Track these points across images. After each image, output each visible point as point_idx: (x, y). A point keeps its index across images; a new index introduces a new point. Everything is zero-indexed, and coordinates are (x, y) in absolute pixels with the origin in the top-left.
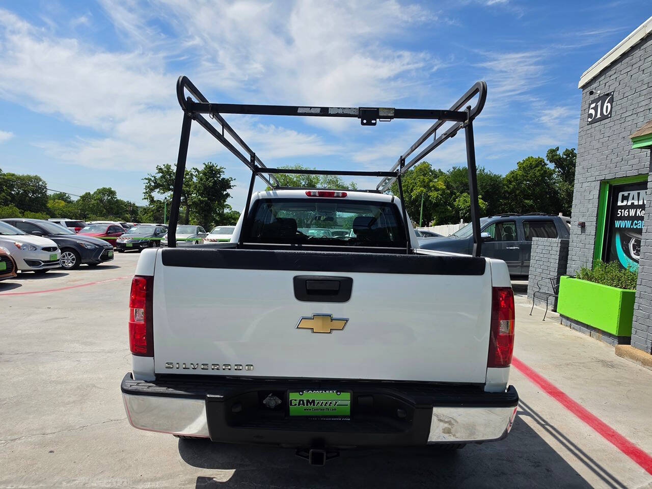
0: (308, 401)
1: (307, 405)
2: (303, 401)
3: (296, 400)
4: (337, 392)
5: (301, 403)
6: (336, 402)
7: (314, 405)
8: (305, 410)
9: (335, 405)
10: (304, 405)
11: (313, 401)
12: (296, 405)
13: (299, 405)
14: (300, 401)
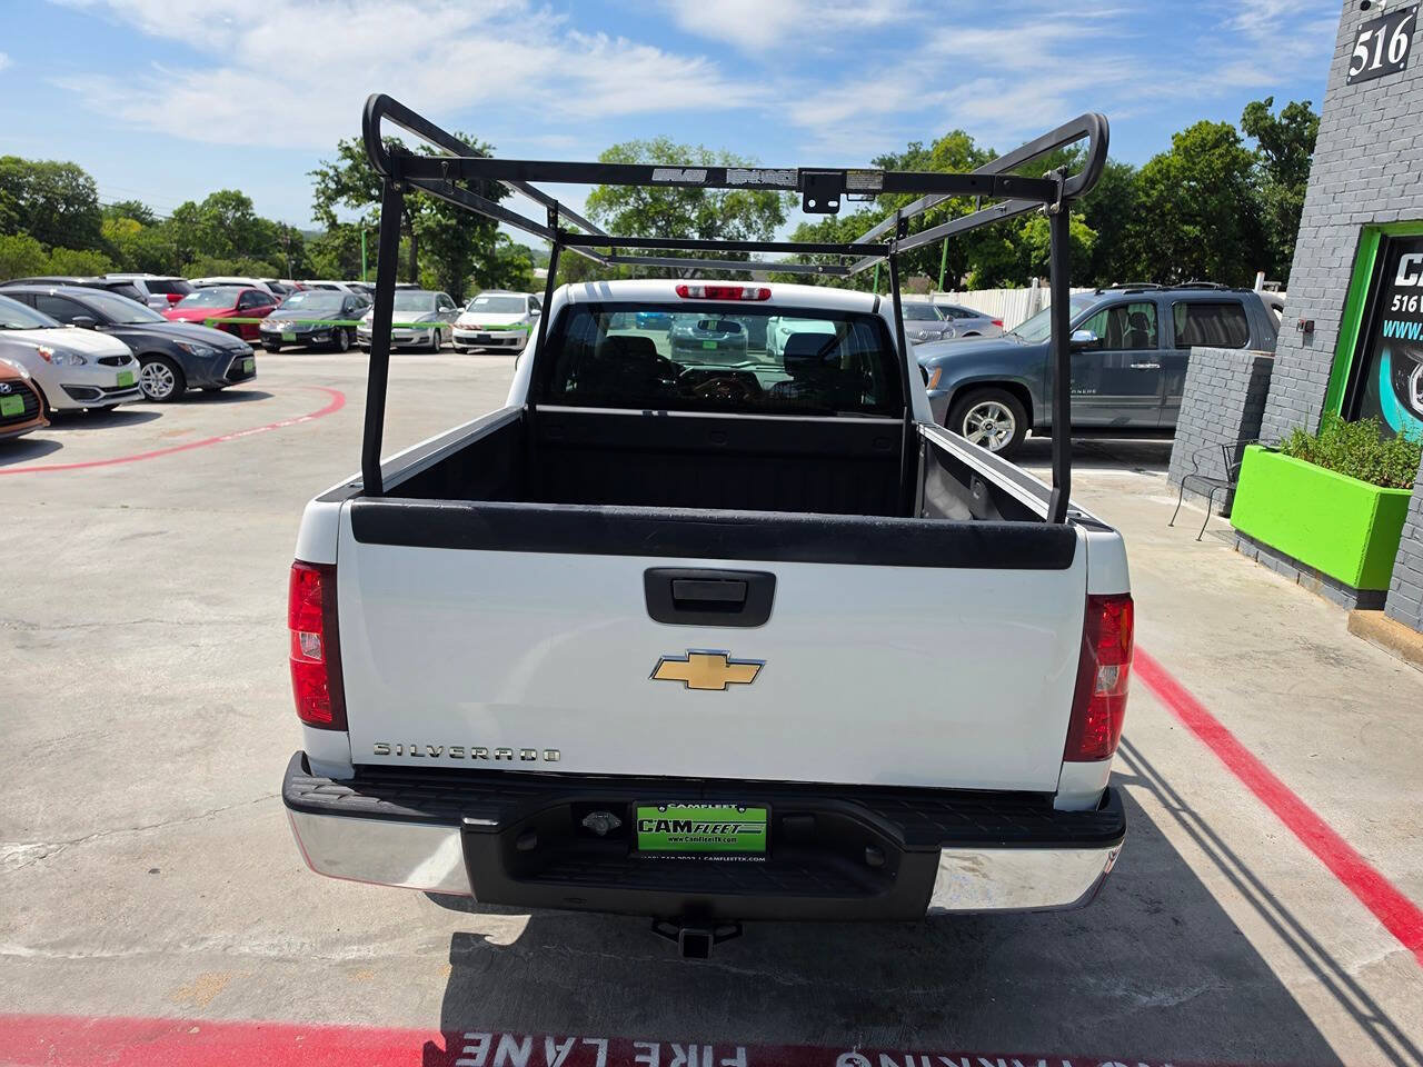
0: (676, 823)
1: (675, 830)
2: (666, 822)
3: (650, 821)
4: (738, 808)
5: (663, 826)
6: (736, 827)
7: (689, 831)
8: (671, 839)
9: (733, 832)
10: (669, 831)
11: (688, 824)
12: (650, 830)
13: (658, 830)
14: (660, 823)
